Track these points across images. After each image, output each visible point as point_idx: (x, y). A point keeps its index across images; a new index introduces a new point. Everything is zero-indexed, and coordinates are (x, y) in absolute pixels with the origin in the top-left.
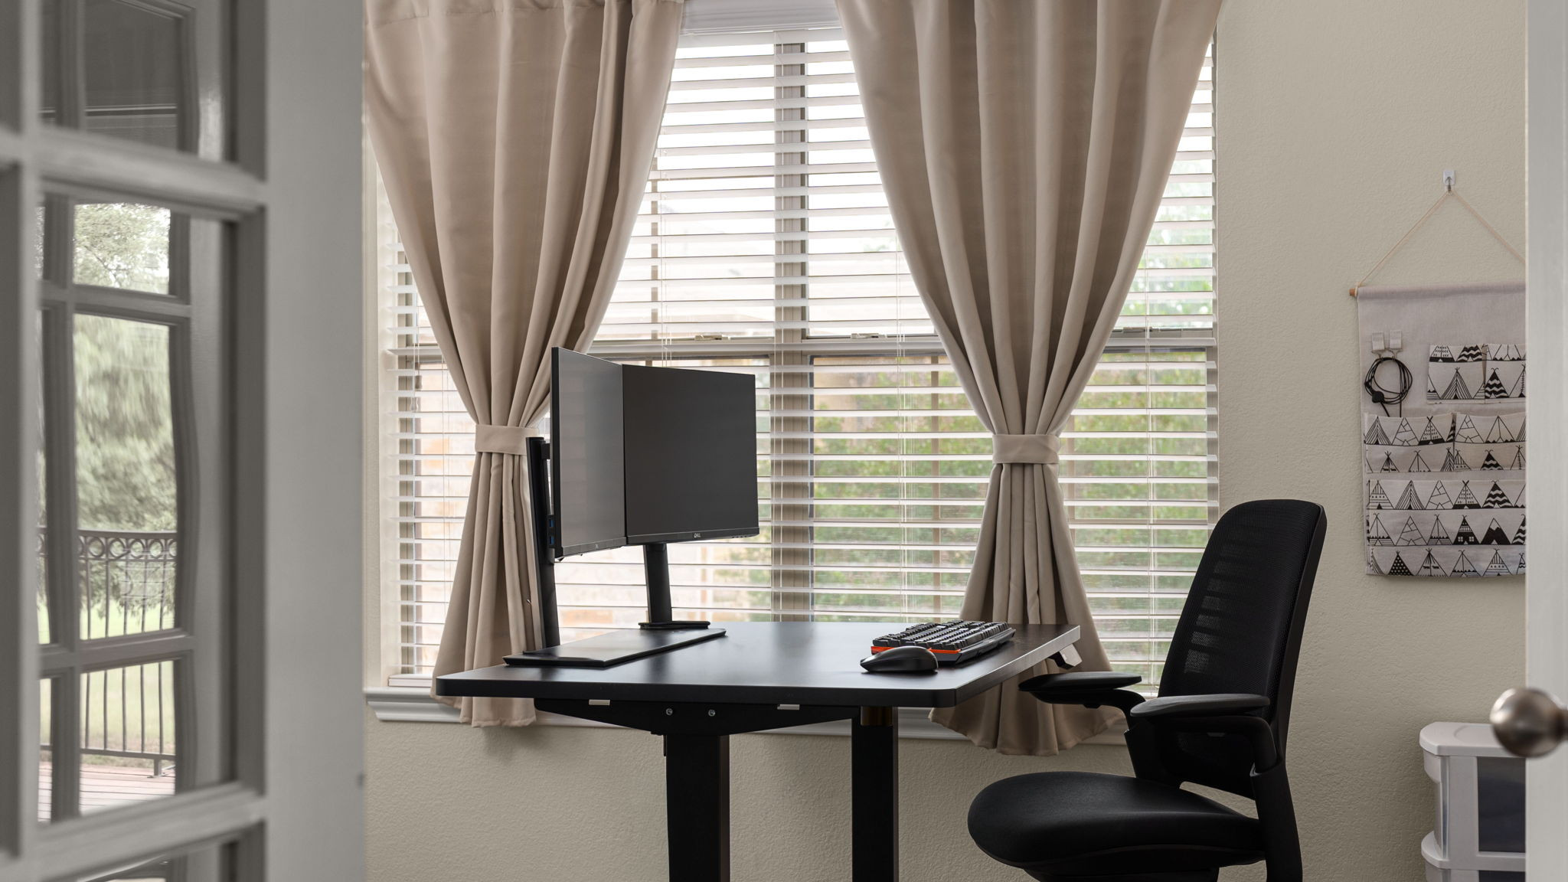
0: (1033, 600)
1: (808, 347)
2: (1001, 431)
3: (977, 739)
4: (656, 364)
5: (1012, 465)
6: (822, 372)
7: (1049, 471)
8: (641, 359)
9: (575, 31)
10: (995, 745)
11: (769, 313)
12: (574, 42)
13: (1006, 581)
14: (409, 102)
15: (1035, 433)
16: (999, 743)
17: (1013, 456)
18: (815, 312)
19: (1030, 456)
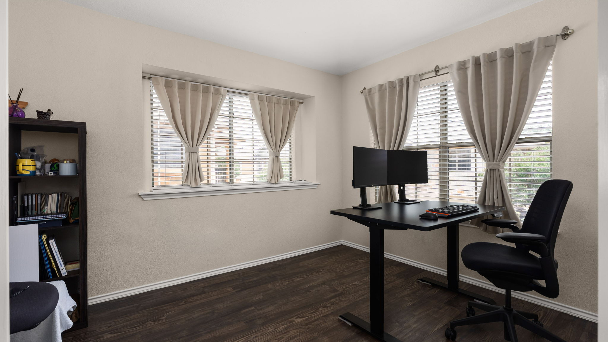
0: (496, 200)
1: (447, 145)
2: (488, 162)
3: (482, 229)
4: (419, 150)
5: (491, 169)
6: (451, 150)
7: (500, 171)
8: (415, 149)
9: (399, 90)
10: (486, 231)
11: (439, 139)
12: (399, 92)
13: (489, 195)
14: (374, 108)
15: (496, 162)
16: (487, 231)
17: (490, 167)
18: (449, 138)
19: (495, 167)
